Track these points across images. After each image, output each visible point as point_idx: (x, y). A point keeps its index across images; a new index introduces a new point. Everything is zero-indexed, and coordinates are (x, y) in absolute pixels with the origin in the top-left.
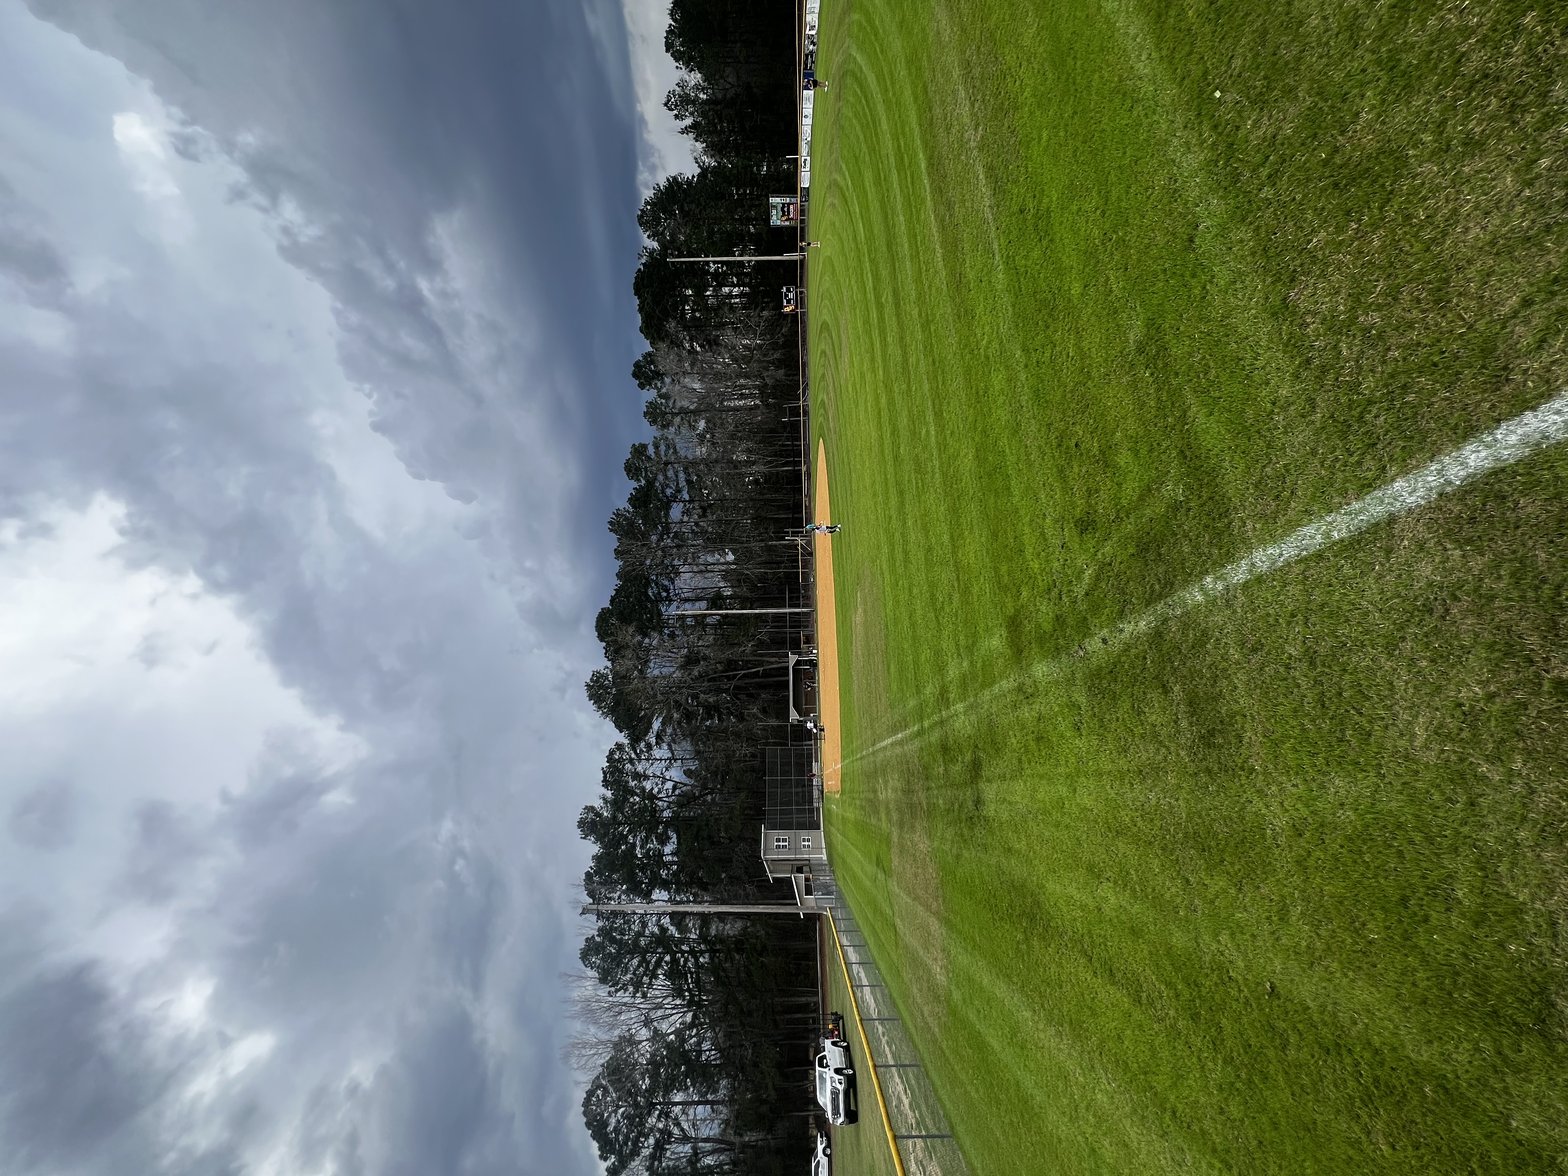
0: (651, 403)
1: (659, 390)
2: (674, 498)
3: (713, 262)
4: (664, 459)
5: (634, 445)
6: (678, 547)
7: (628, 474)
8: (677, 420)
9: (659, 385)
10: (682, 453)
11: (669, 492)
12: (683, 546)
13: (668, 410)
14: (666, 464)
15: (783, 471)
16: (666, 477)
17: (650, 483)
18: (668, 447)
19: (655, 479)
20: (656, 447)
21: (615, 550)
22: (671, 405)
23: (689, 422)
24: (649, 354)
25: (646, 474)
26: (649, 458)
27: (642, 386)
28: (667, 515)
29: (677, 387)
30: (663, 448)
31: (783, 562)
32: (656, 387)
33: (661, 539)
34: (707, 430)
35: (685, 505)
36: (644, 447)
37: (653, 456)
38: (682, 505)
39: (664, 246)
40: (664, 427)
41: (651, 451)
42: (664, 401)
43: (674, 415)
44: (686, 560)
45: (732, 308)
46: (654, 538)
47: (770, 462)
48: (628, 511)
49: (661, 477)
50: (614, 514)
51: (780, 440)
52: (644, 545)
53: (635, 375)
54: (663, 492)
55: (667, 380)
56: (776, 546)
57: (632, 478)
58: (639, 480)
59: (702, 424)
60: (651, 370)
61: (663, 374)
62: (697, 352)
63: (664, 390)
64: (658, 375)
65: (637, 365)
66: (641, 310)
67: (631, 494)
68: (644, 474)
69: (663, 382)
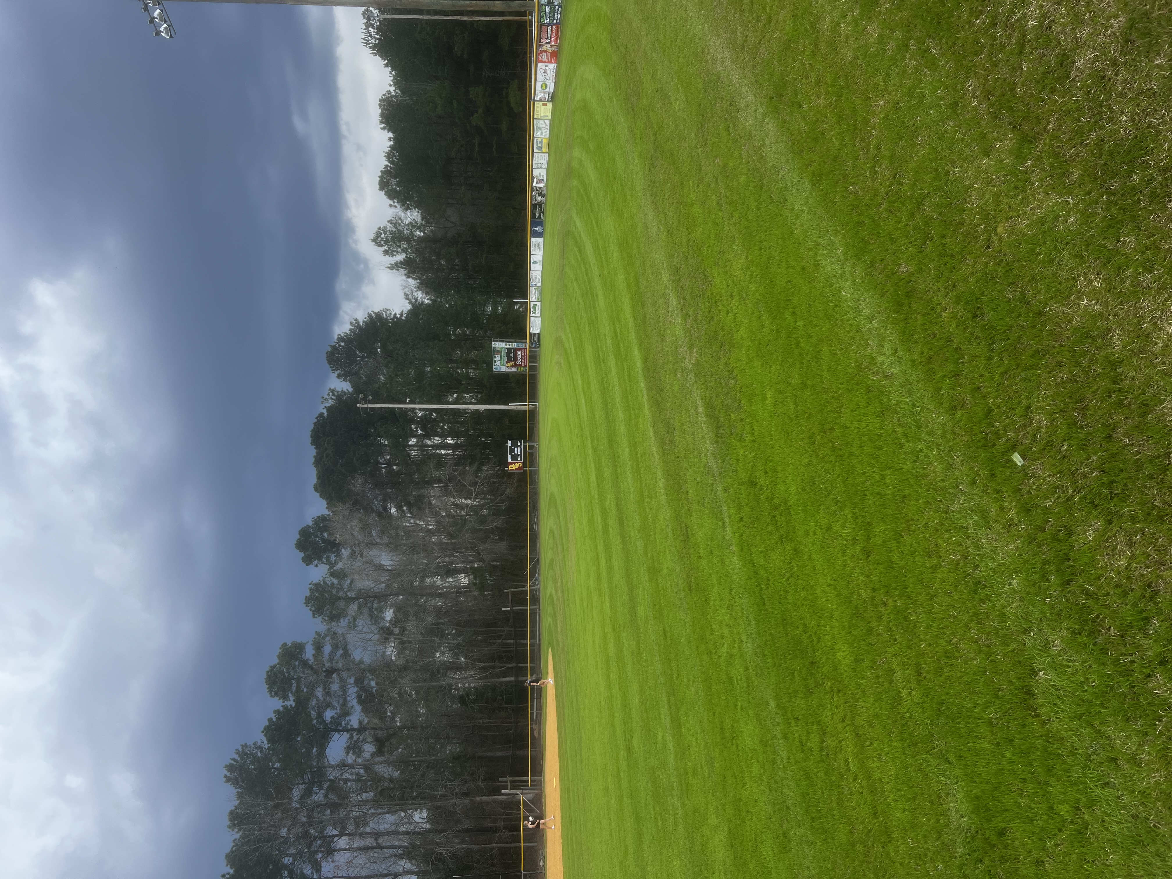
0: (317, 585)
1: (332, 565)
2: (336, 726)
3: (419, 408)
4: (328, 665)
5: (285, 645)
6: (334, 806)
7: (270, 690)
8: (353, 609)
9: (333, 558)
10: (357, 655)
11: (329, 715)
12: (340, 805)
13: (341, 594)
14: (330, 672)
15: (501, 683)
16: (328, 693)
17: (302, 702)
18: (335, 647)
19: (311, 694)
20: (318, 647)
21: (231, 813)
22: (346, 587)
23: (371, 610)
24: (323, 519)
25: (298, 687)
26: (305, 664)
27: (308, 560)
28: (322, 754)
29: (358, 563)
30: (327, 649)
31: (497, 830)
32: (329, 562)
33: (308, 793)
34: (394, 622)
35: (352, 737)
36: (300, 647)
37: (312, 660)
38: (346, 736)
39: (357, 389)
40: (334, 618)
41: (309, 653)
42: (336, 581)
43: (349, 600)
44: (344, 828)
45: (440, 462)
46: (296, 793)
47: (484, 669)
48: (260, 748)
49: (319, 692)
50: (238, 753)
51: (500, 637)
52: (277, 806)
53: (301, 545)
54: (320, 716)
55: (345, 553)
56: (487, 803)
57: (276, 694)
58: (285, 697)
59: (389, 615)
60: (323, 540)
61: (340, 544)
62: (390, 516)
63: (339, 566)
64: (333, 546)
65: (305, 533)
66: (318, 461)
67: (270, 720)
68: (294, 689)
69: (339, 555)
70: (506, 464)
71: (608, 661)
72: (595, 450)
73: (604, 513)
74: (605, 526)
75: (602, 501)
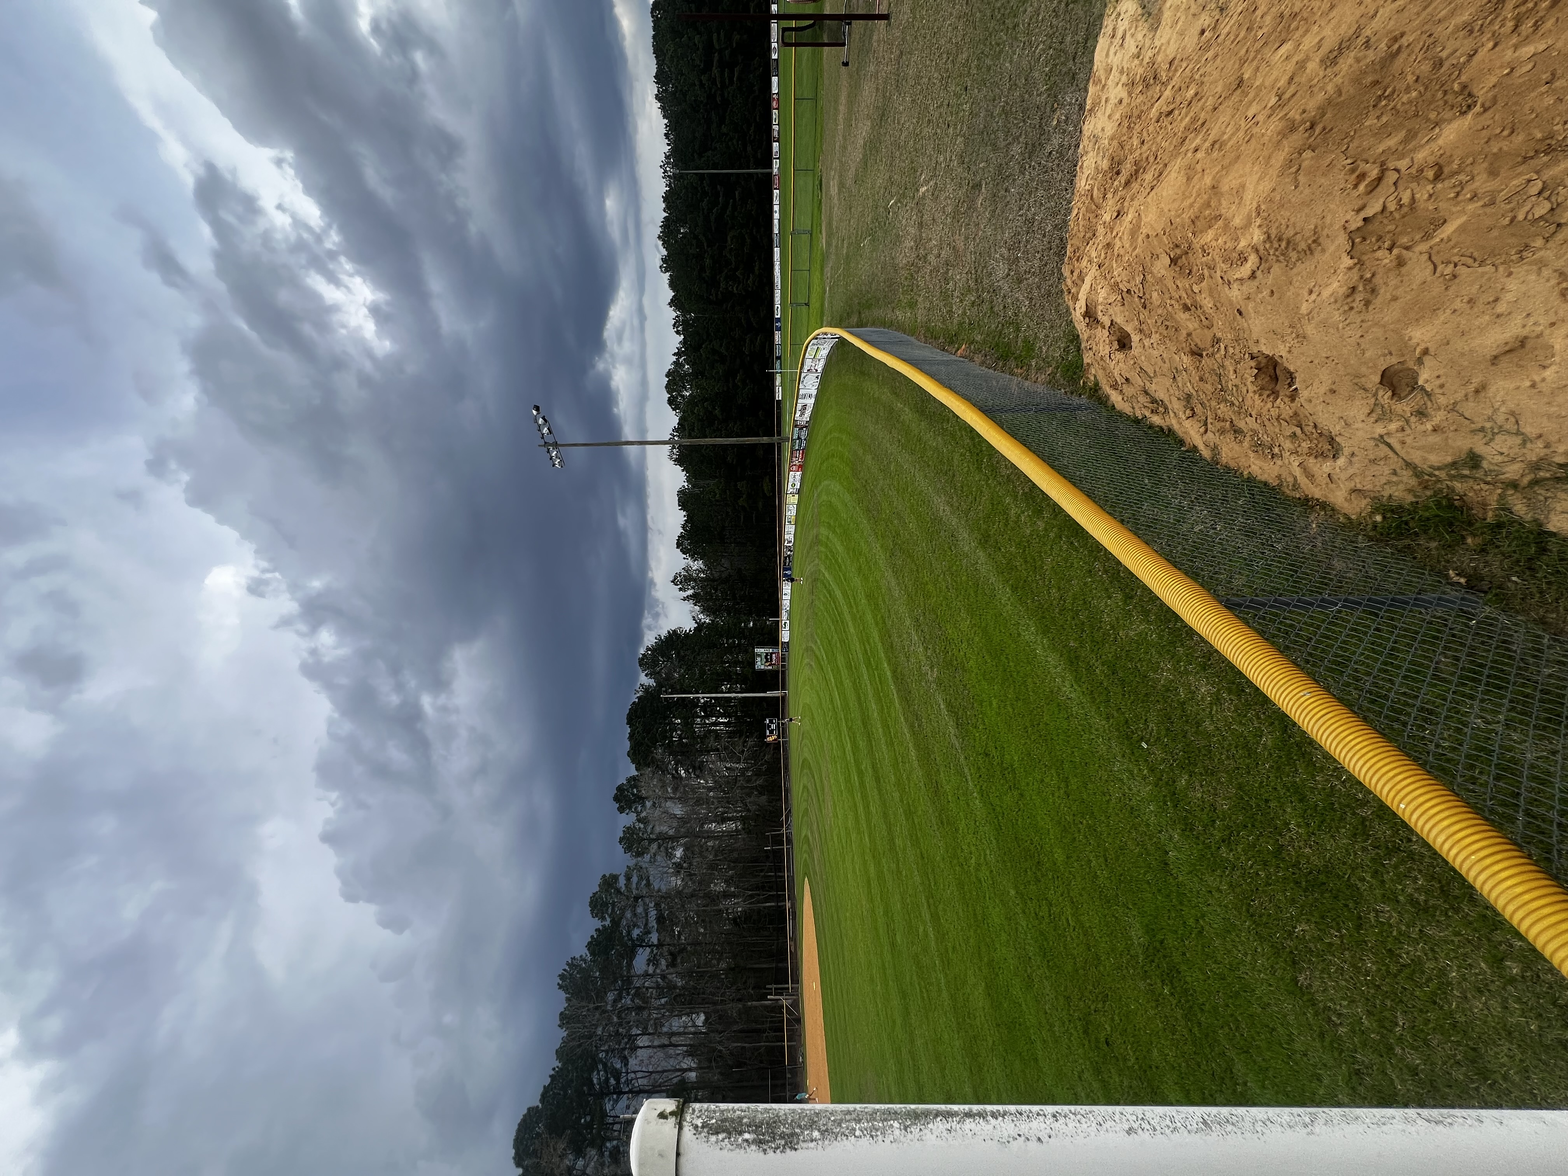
0: (628, 828)
1: (638, 814)
2: (641, 942)
3: (703, 697)
4: (635, 892)
5: (604, 876)
6: (639, 1009)
7: (592, 911)
8: (655, 846)
9: (639, 809)
10: (656, 885)
11: (636, 932)
12: (644, 1008)
13: (645, 836)
14: (636, 899)
15: (765, 908)
16: (635, 915)
17: (616, 923)
18: (641, 878)
19: (622, 916)
20: (628, 878)
21: (561, 1014)
22: (649, 830)
23: (667, 849)
24: (633, 778)
25: (613, 909)
26: (618, 891)
27: (621, 810)
28: (630, 965)
29: (657, 813)
30: (635, 879)
31: (764, 1031)
32: (636, 811)
33: (619, 998)
34: (684, 858)
35: (652, 951)
36: (615, 878)
37: (623, 889)
38: (648, 950)
39: (660, 685)
40: (639, 854)
41: (622, 882)
42: (642, 826)
43: (651, 841)
44: (646, 1028)
45: (717, 736)
46: (611, 996)
47: (751, 896)
48: (585, 961)
49: (628, 915)
50: (568, 964)
51: (762, 871)
52: (597, 1008)
53: (616, 799)
54: (629, 933)
55: (648, 804)
56: (756, 1007)
57: (596, 916)
58: (603, 919)
59: (679, 853)
60: (633, 794)
61: (646, 798)
62: (681, 777)
63: (644, 814)
64: (641, 799)
65: (620, 789)
66: (631, 737)
67: (592, 937)
68: (610, 911)
69: (644, 806)
70: (765, 737)
71: (869, 882)
72: (850, 729)
73: (861, 773)
74: (862, 784)
75: (858, 763)
